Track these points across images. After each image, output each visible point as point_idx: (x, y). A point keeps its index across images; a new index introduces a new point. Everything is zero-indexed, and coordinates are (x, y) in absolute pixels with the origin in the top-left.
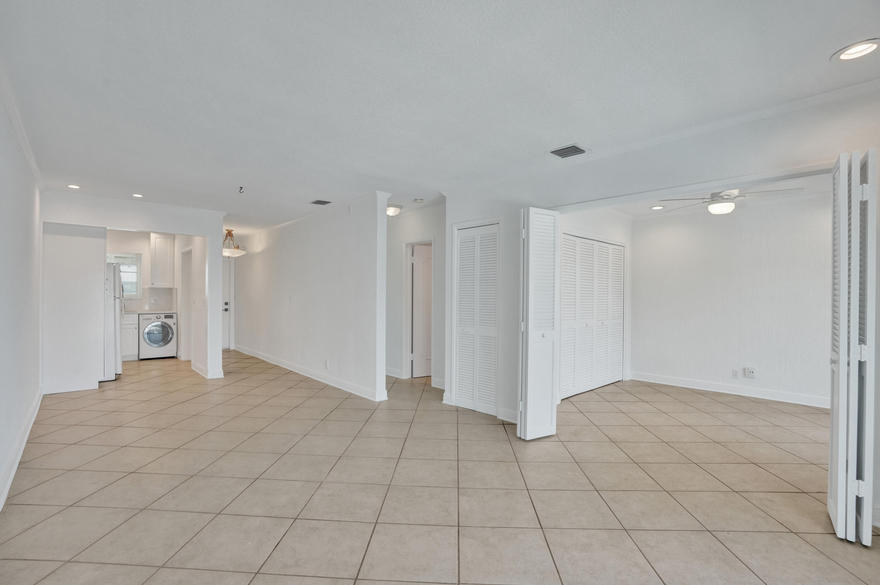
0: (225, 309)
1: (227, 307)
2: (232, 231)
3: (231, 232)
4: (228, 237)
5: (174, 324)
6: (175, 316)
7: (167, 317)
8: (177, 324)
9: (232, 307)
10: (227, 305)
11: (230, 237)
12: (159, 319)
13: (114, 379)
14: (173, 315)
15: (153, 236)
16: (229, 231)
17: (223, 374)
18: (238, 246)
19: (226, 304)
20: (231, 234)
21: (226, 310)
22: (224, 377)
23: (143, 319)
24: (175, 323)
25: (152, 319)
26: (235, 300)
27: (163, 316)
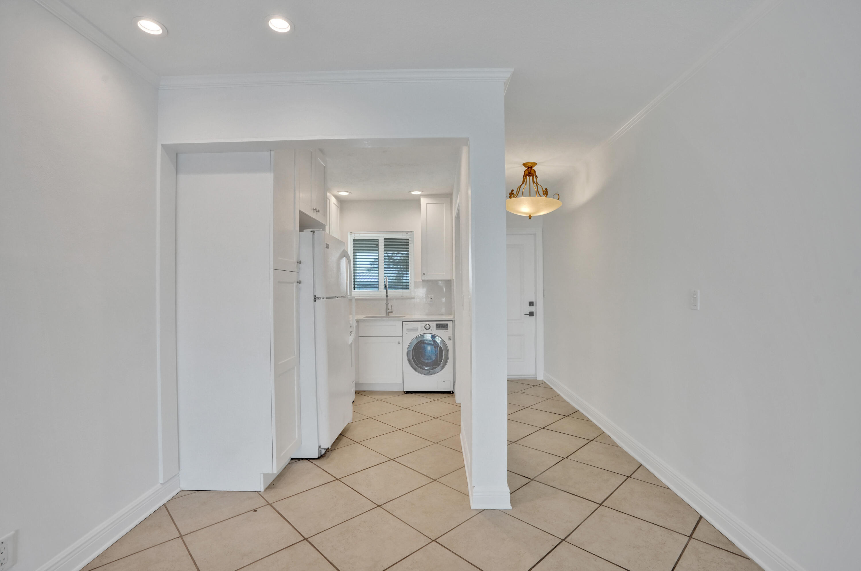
0: (530, 312)
1: (532, 309)
2: (535, 164)
3: (533, 168)
4: (528, 178)
5: (450, 339)
6: (450, 324)
7: (439, 326)
8: (452, 338)
9: (539, 309)
10: (533, 305)
11: (531, 177)
12: (429, 329)
13: (317, 457)
14: (448, 324)
15: (424, 201)
16: (530, 165)
17: (508, 497)
18: (546, 189)
19: (531, 304)
20: (532, 171)
21: (531, 314)
22: (510, 508)
23: (407, 329)
24: (451, 337)
25: (419, 329)
26: (543, 297)
27: (433, 325)
